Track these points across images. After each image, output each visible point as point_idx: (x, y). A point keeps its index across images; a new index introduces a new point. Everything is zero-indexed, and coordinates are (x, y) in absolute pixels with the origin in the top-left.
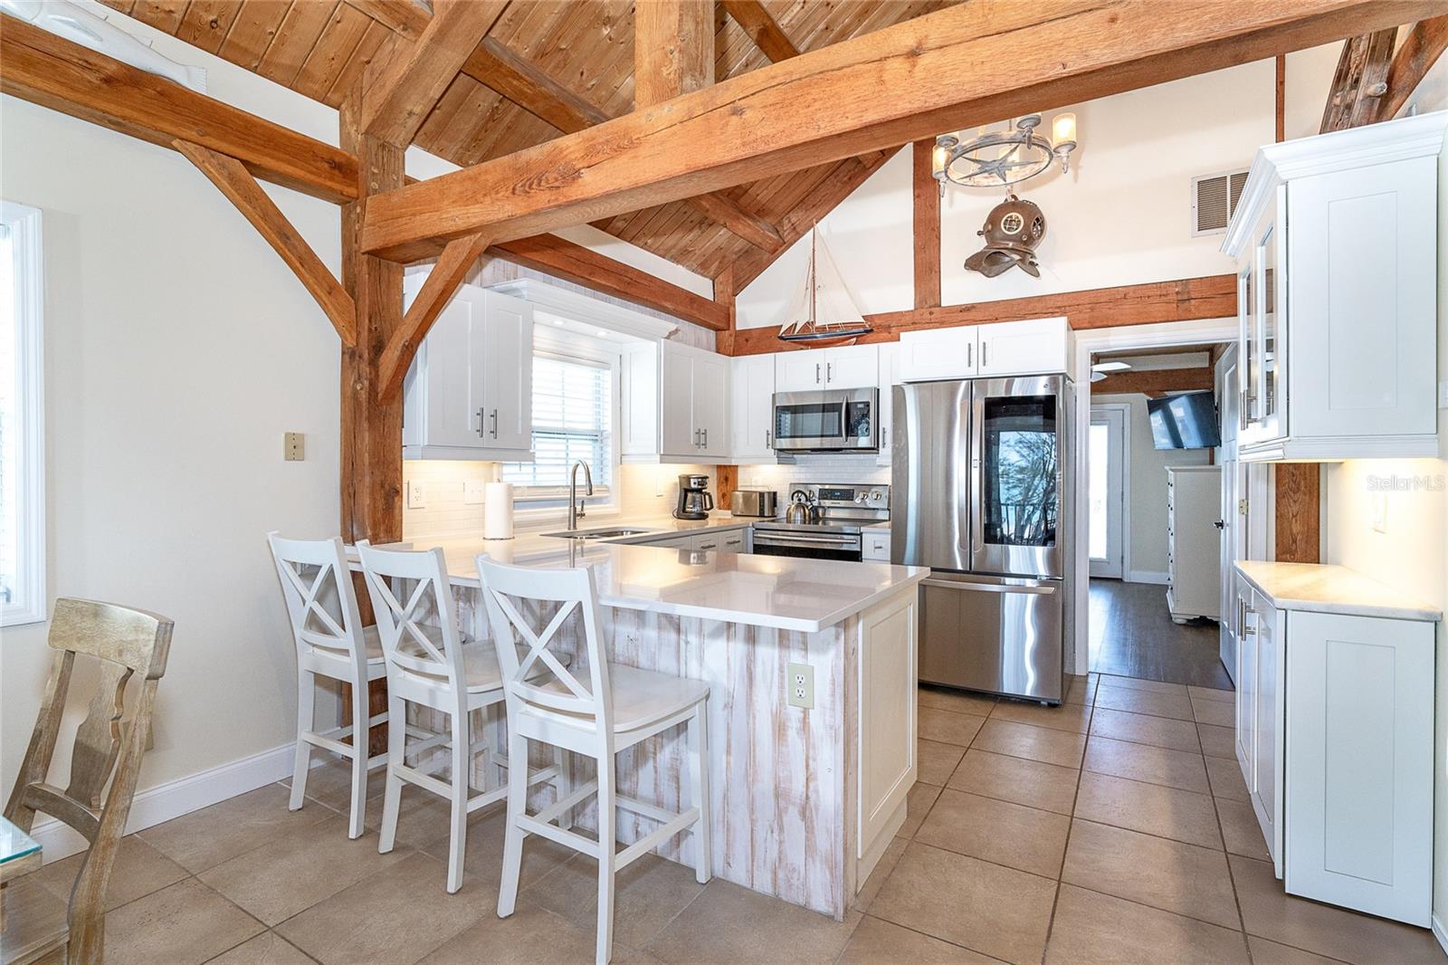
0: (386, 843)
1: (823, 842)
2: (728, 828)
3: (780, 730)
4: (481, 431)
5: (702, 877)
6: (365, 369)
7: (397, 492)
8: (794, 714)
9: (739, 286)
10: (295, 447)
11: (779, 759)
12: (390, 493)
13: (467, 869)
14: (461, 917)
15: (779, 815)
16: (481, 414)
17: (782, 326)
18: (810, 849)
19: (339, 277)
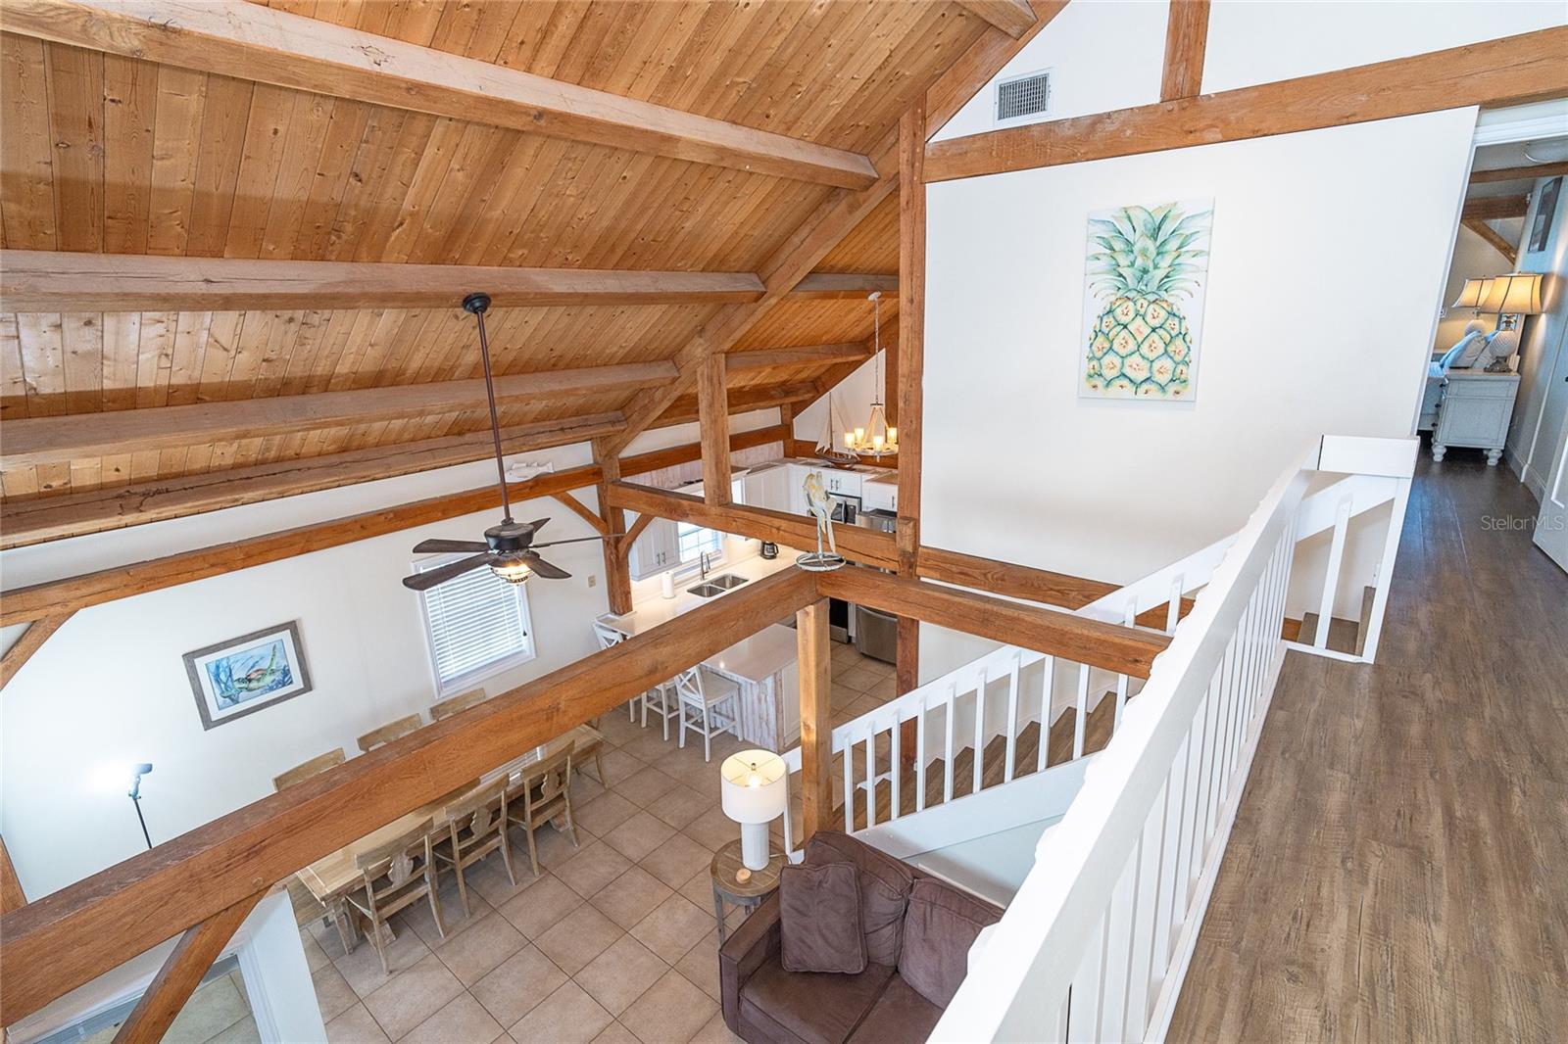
0: (644, 725)
1: (772, 733)
2: (747, 726)
3: (760, 700)
4: (659, 562)
5: (740, 739)
6: (614, 551)
7: (629, 593)
8: (763, 696)
9: (795, 414)
10: (592, 581)
11: (760, 709)
12: (627, 594)
13: (670, 734)
14: (670, 748)
15: (761, 723)
16: (658, 556)
17: (817, 443)
18: (769, 734)
19: (598, 515)
